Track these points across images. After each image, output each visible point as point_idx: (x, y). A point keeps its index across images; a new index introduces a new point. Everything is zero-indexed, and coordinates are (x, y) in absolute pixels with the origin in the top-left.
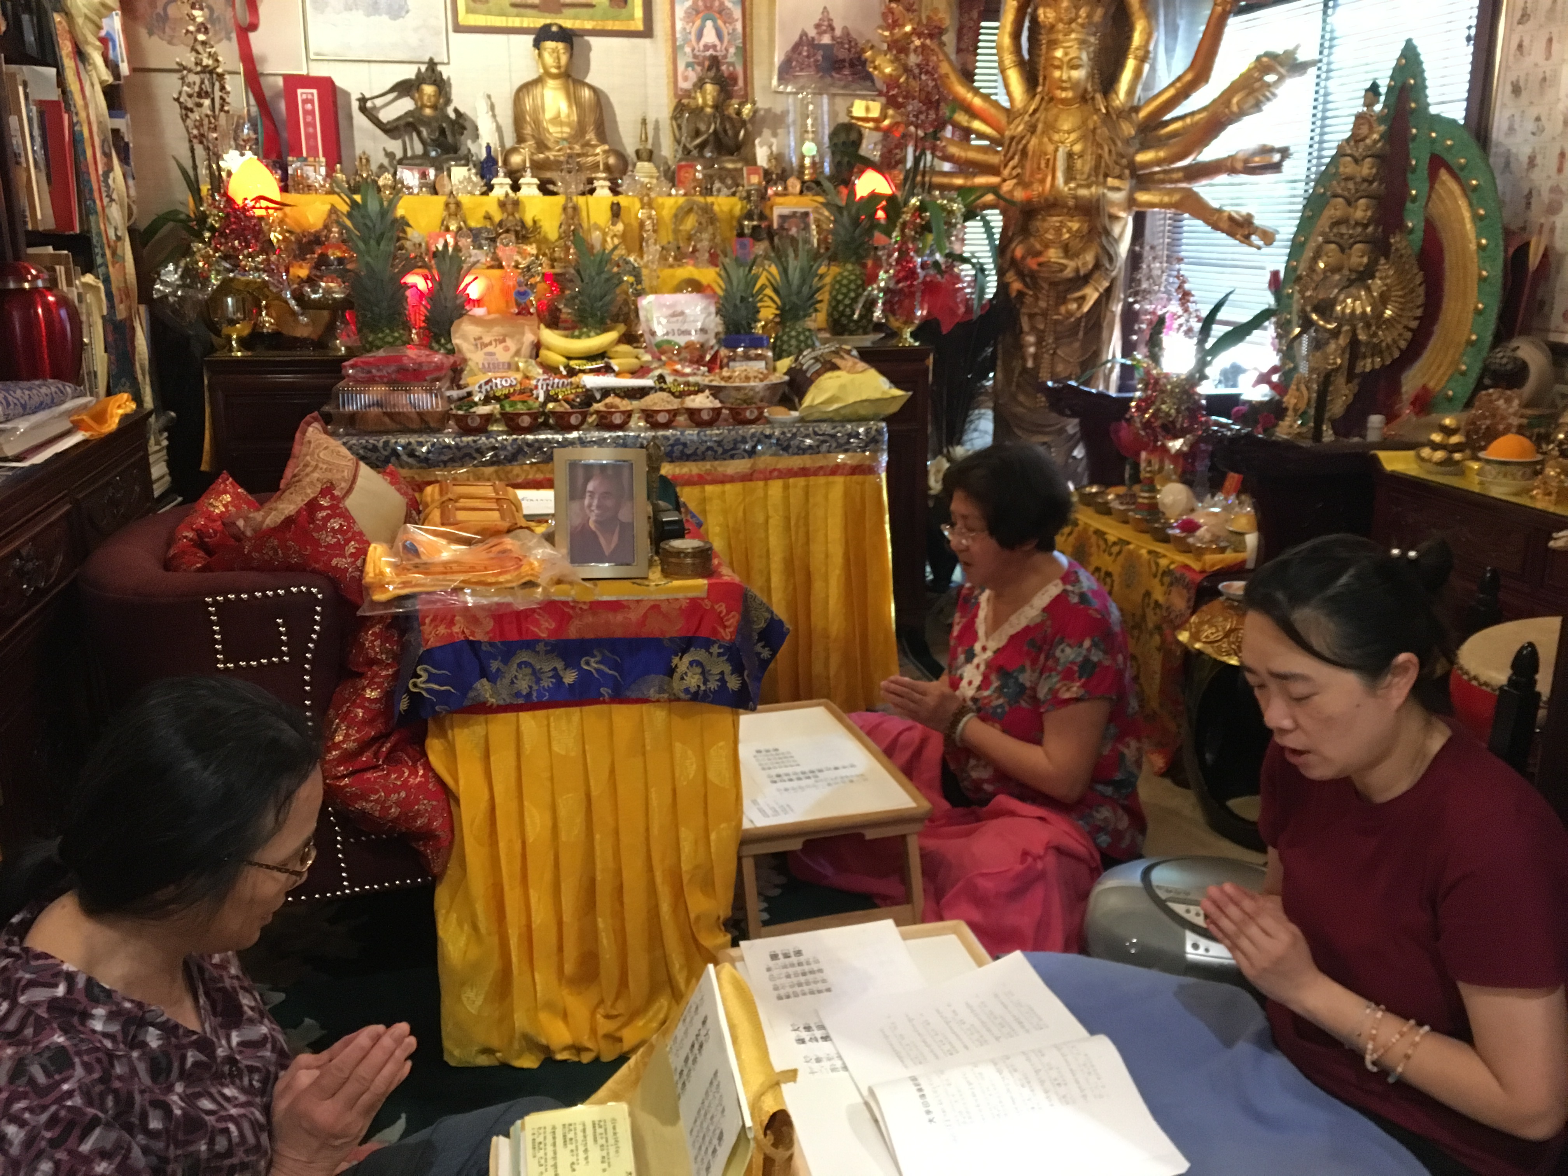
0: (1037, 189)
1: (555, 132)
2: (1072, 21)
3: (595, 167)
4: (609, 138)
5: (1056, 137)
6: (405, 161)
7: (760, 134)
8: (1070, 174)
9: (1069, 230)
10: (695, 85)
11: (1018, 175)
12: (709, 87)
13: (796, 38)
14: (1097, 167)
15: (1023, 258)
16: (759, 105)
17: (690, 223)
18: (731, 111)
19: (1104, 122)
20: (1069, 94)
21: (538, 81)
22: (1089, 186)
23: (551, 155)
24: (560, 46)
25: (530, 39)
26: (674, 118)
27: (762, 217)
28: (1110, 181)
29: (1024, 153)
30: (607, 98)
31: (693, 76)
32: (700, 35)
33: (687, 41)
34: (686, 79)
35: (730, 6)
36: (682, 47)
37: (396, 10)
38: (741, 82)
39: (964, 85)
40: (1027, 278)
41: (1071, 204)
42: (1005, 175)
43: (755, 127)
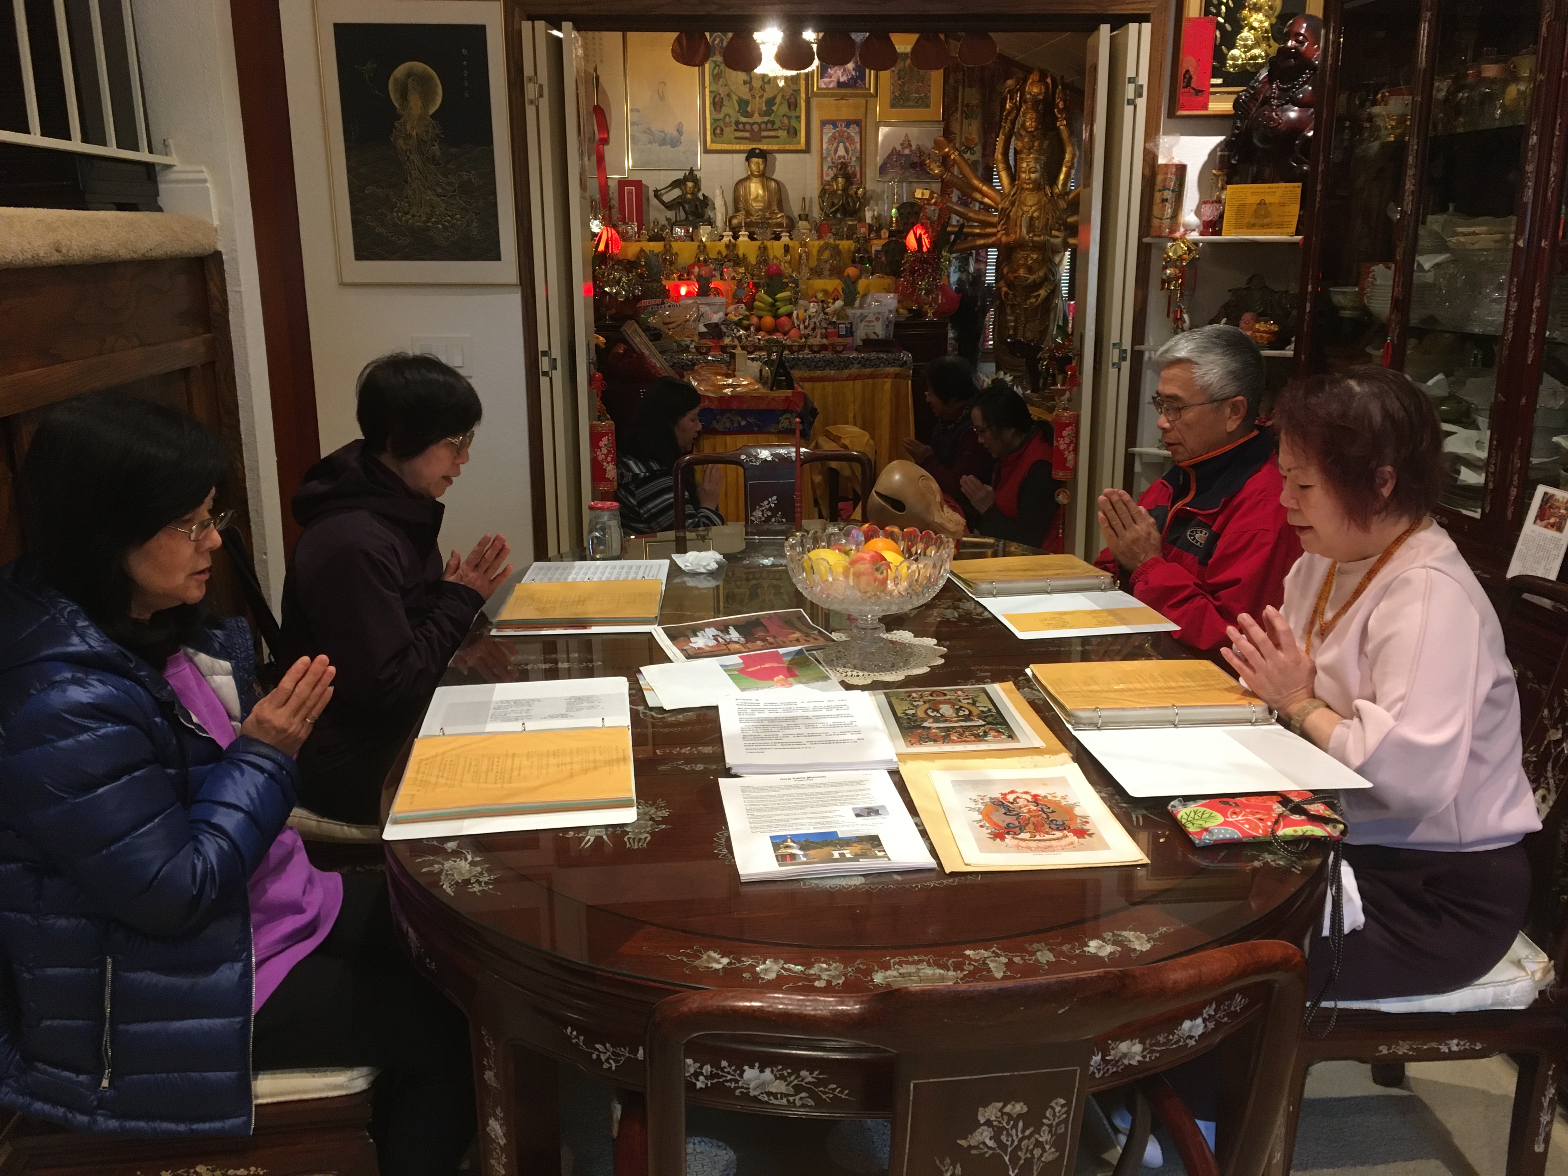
0: (1013, 237)
1: (757, 205)
2: (1030, 149)
3: (780, 225)
4: (784, 208)
5: (1025, 209)
6: (678, 223)
7: (868, 204)
8: (1031, 228)
9: (1032, 258)
10: (832, 178)
11: (1006, 229)
12: (840, 180)
13: (890, 151)
14: (1046, 225)
15: (1007, 273)
16: (868, 188)
17: (826, 255)
18: (852, 192)
19: (1050, 201)
20: (1031, 186)
21: (747, 178)
22: (1040, 236)
23: (753, 219)
24: (760, 160)
25: (744, 156)
26: (820, 197)
27: (867, 251)
28: (1054, 233)
29: (1008, 216)
30: (784, 186)
31: (832, 174)
32: (836, 151)
33: (829, 155)
34: (827, 175)
35: (853, 134)
36: (826, 158)
37: (675, 143)
38: (858, 176)
39: (978, 179)
40: (1010, 285)
41: (1031, 244)
42: (999, 228)
43: (865, 200)
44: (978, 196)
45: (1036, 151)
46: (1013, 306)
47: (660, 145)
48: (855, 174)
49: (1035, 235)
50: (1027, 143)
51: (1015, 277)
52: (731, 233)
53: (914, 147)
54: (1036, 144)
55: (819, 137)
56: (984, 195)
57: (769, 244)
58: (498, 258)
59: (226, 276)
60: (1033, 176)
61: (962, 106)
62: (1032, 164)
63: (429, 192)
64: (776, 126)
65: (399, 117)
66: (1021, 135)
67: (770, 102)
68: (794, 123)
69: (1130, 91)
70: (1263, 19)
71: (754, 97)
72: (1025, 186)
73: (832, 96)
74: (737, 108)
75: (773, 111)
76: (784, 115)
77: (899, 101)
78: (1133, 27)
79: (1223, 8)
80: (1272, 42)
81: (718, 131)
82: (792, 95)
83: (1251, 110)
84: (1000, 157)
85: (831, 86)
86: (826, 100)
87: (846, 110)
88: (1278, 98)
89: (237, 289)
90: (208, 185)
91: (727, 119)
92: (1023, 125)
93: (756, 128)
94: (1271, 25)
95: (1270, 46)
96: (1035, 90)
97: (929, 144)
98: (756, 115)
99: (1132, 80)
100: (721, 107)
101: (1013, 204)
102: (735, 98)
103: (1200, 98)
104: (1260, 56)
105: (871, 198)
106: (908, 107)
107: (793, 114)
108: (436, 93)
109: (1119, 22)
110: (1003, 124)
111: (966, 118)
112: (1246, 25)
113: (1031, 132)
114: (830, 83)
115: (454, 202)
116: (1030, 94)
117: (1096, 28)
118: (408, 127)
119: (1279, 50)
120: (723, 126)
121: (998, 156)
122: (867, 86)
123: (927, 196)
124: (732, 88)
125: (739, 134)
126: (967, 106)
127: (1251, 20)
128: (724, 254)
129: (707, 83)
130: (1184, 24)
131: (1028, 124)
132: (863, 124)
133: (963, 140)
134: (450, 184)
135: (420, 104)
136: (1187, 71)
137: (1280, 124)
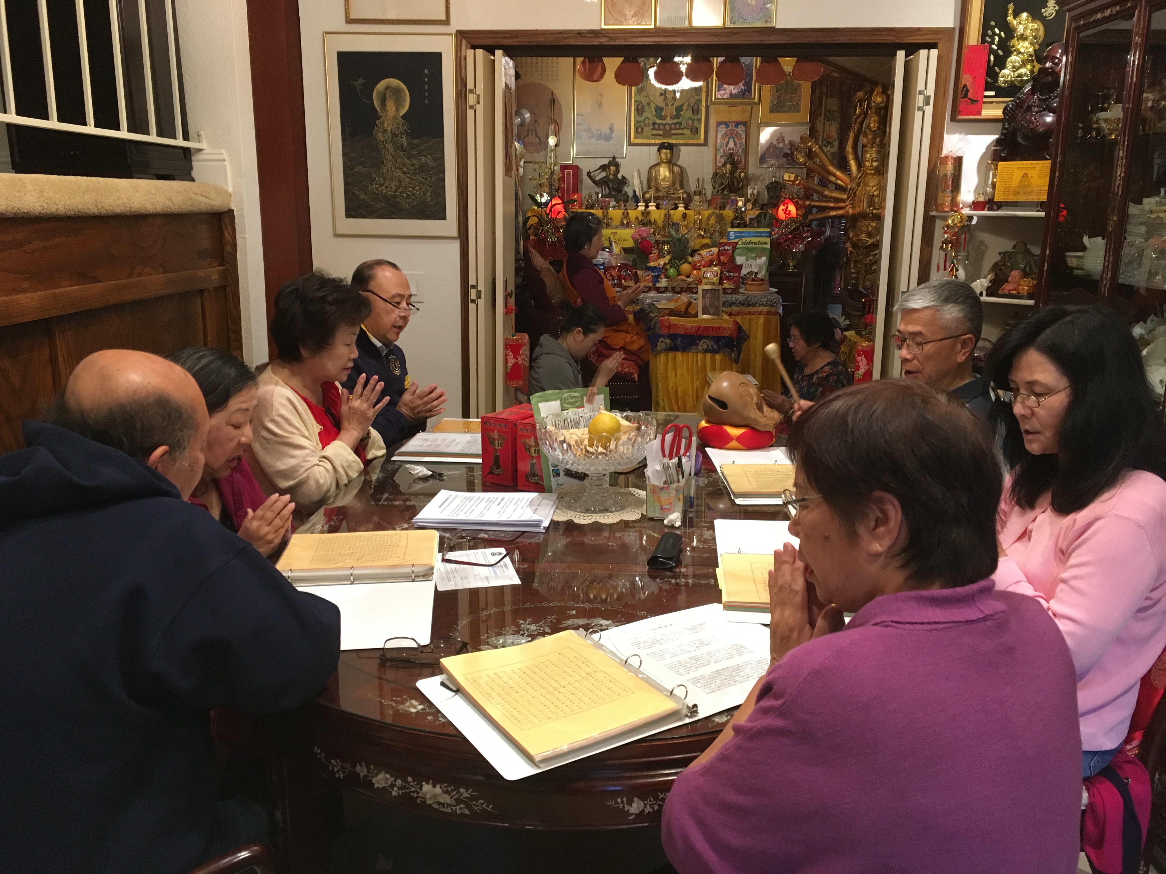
0: (857, 210)
1: (664, 184)
2: (873, 144)
3: (679, 198)
4: (684, 186)
5: (868, 189)
6: (604, 196)
8: (871, 204)
9: (872, 226)
10: (723, 165)
11: (852, 204)
12: (728, 166)
13: (769, 145)
15: (852, 237)
16: (749, 172)
17: (712, 221)
18: (736, 175)
20: (873, 172)
21: (658, 164)
22: (878, 209)
23: (661, 194)
24: (668, 151)
25: (656, 148)
26: (713, 178)
29: (855, 194)
30: (685, 170)
31: (723, 161)
32: (727, 144)
33: (721, 147)
34: (719, 162)
35: (740, 132)
36: (719, 149)
37: (608, 138)
38: (743, 163)
39: (833, 165)
40: (854, 245)
41: (871, 215)
42: (848, 203)
43: (747, 180)
44: (833, 179)
45: (878, 145)
46: (855, 261)
47: (597, 140)
48: (740, 162)
49: (874, 209)
50: (871, 139)
51: (858, 240)
52: (644, 204)
53: (787, 142)
54: (878, 140)
55: (715, 134)
56: (838, 178)
57: (672, 212)
58: (444, 218)
59: (236, 226)
60: (875, 164)
61: (825, 112)
62: (874, 155)
63: (398, 170)
64: (682, 127)
65: (379, 117)
66: (866, 133)
67: (679, 109)
68: (696, 124)
69: (920, 100)
70: (1029, 46)
71: (667, 105)
72: (868, 171)
73: (726, 104)
74: (654, 113)
75: (681, 115)
76: (689, 118)
77: (777, 107)
78: (923, 53)
79: (997, 38)
80: (1035, 63)
81: (640, 130)
82: (695, 103)
83: (1018, 115)
84: (850, 149)
85: (725, 97)
86: (721, 107)
87: (737, 114)
88: (1038, 107)
89: (244, 236)
90: (226, 163)
91: (647, 122)
92: (868, 126)
93: (667, 127)
94: (1035, 50)
95: (1034, 67)
96: (879, 100)
97: (797, 140)
98: (668, 118)
99: (920, 93)
100: (642, 113)
101: (859, 185)
102: (653, 106)
103: (974, 106)
104: (1025, 74)
105: (751, 179)
106: (784, 112)
107: (696, 117)
108: (405, 101)
109: (912, 49)
110: (853, 125)
111: (828, 121)
112: (1015, 51)
113: (874, 131)
114: (725, 94)
115: (415, 178)
116: (875, 102)
117: (894, 55)
118: (385, 125)
119: (1040, 70)
120: (643, 125)
121: (849, 148)
122: (753, 97)
123: (792, 179)
124: (652, 99)
125: (655, 132)
126: (829, 111)
127: (1019, 47)
128: (640, 219)
129: (633, 95)
130: (965, 50)
131: (872, 125)
132: (748, 124)
133: (825, 136)
134: (413, 165)
135: (394, 108)
136: (965, 85)
137: (1037, 126)
